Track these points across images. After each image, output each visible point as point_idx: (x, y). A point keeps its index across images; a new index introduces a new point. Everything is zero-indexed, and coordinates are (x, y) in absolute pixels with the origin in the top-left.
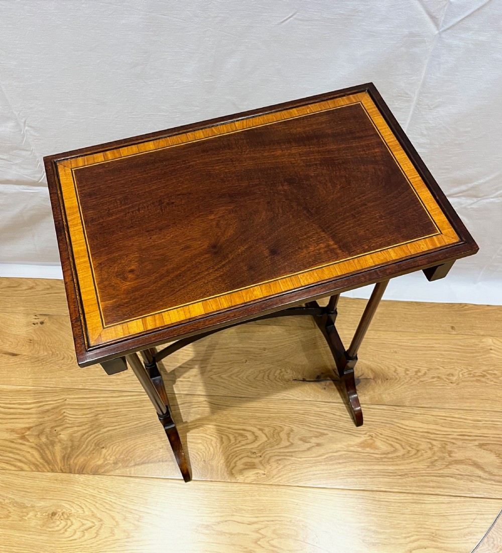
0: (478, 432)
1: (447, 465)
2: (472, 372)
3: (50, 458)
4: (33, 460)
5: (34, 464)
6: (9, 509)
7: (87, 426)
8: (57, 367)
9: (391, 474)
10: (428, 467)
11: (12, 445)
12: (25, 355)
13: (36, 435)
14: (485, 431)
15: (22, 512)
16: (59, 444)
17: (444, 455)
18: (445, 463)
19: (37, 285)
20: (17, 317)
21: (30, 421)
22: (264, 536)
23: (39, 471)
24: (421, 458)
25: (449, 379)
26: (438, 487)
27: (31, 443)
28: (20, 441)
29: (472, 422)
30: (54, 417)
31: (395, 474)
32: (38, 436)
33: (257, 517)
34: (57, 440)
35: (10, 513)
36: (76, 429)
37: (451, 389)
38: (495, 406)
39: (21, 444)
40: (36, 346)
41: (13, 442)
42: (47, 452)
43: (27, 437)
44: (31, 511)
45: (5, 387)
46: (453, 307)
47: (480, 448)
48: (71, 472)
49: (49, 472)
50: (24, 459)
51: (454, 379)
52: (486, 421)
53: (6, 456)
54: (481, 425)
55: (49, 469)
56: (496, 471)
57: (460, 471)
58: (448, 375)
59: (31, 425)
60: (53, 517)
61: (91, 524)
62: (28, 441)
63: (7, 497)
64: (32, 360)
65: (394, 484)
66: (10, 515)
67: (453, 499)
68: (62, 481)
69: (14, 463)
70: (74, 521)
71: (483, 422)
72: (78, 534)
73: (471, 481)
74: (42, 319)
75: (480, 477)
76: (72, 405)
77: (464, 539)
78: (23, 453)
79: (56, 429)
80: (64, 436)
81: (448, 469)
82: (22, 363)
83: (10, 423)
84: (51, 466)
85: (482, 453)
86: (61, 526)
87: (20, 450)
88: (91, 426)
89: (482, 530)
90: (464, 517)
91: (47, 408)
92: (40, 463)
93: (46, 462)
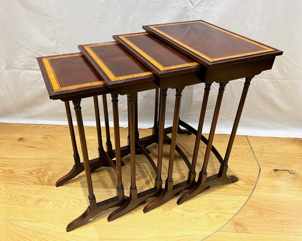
3: (42, 180)
4: (34, 181)
5: (34, 182)
6: (19, 198)
7: (61, 170)
8: (51, 151)
11: (25, 176)
12: (37, 147)
15: (25, 199)
16: (47, 176)
19: (46, 126)
20: (36, 136)
21: (35, 168)
23: (36, 185)
28: (30, 175)
30: (46, 167)
32: (38, 173)
34: (46, 174)
36: (56, 171)
40: (43, 144)
42: (41, 178)
44: (30, 199)
45: (26, 157)
48: (51, 185)
49: (41, 185)
50: (30, 181)
53: (22, 180)
56: (244, 186)
59: (36, 169)
60: (40, 201)
61: (58, 204)
62: (33, 174)
63: (19, 194)
64: (40, 149)
66: (19, 200)
67: (226, 196)
68: (46, 188)
69: (25, 182)
70: (50, 202)
72: (51, 207)
74: (47, 136)
76: (55, 163)
77: (232, 209)
78: (30, 179)
79: (47, 171)
80: (50, 173)
82: (35, 150)
83: (26, 169)
86: (43, 204)
87: (29, 178)
88: (63, 170)
89: (240, 206)
90: (231, 202)
91: (44, 164)
92: (37, 182)
93: (41, 182)
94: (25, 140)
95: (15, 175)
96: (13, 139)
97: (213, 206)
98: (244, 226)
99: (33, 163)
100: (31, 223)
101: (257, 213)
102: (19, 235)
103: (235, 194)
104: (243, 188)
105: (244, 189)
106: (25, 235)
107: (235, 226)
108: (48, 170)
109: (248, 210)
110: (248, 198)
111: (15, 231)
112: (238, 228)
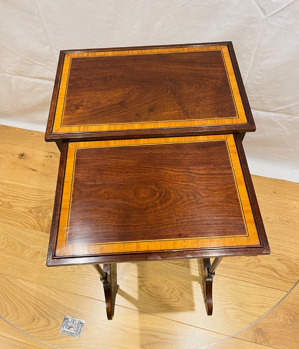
0: (279, 252)
1: (256, 267)
2: (281, 219)
3: (42, 224)
4: (33, 224)
5: (33, 226)
6: (17, 246)
9: (222, 266)
10: (245, 266)
11: (25, 215)
12: (39, 171)
13: (37, 212)
14: (283, 252)
15: (23, 249)
16: (48, 219)
17: (256, 261)
18: (255, 265)
20: (39, 152)
21: (36, 204)
22: (145, 285)
23: (35, 230)
24: (241, 260)
25: (266, 220)
26: (249, 278)
27: (34, 215)
28: (29, 214)
29: (275, 246)
30: (47, 204)
31: (225, 266)
32: (38, 212)
33: (143, 275)
34: (47, 216)
35: (17, 248)
37: (266, 226)
38: (291, 240)
39: (29, 215)
40: (46, 168)
41: (25, 213)
42: (41, 221)
43: (33, 212)
44: (27, 249)
45: (27, 185)
46: (277, 181)
47: (279, 261)
49: (40, 231)
50: (29, 223)
51: (270, 220)
52: (284, 247)
53: (21, 220)
54: (281, 249)
55: (40, 230)
56: (285, 276)
57: (263, 272)
58: (267, 218)
59: (36, 206)
60: (38, 254)
62: (33, 214)
63: (17, 240)
64: (43, 174)
65: (223, 271)
66: (16, 249)
67: (256, 286)
69: (24, 224)
71: (282, 247)
73: (269, 278)
74: (51, 154)
75: (274, 277)
77: (258, 309)
78: (30, 220)
79: (47, 210)
80: (51, 215)
81: (257, 269)
82: (37, 175)
83: (26, 204)
84: (42, 229)
85: (279, 264)
86: (41, 259)
87: (28, 218)
89: (270, 306)
90: (260, 297)
91: (45, 199)
92: (37, 226)
93: (40, 226)
94: (27, 158)
95: (14, 212)
96: (13, 155)
97: (235, 299)
98: (267, 337)
99: (33, 195)
100: (27, 283)
101: (289, 321)
102: (14, 296)
103: (269, 286)
104: (283, 279)
105: (285, 279)
106: (19, 297)
107: (255, 334)
108: (50, 209)
109: (279, 314)
110: (285, 295)
111: (11, 290)
112: (259, 337)
